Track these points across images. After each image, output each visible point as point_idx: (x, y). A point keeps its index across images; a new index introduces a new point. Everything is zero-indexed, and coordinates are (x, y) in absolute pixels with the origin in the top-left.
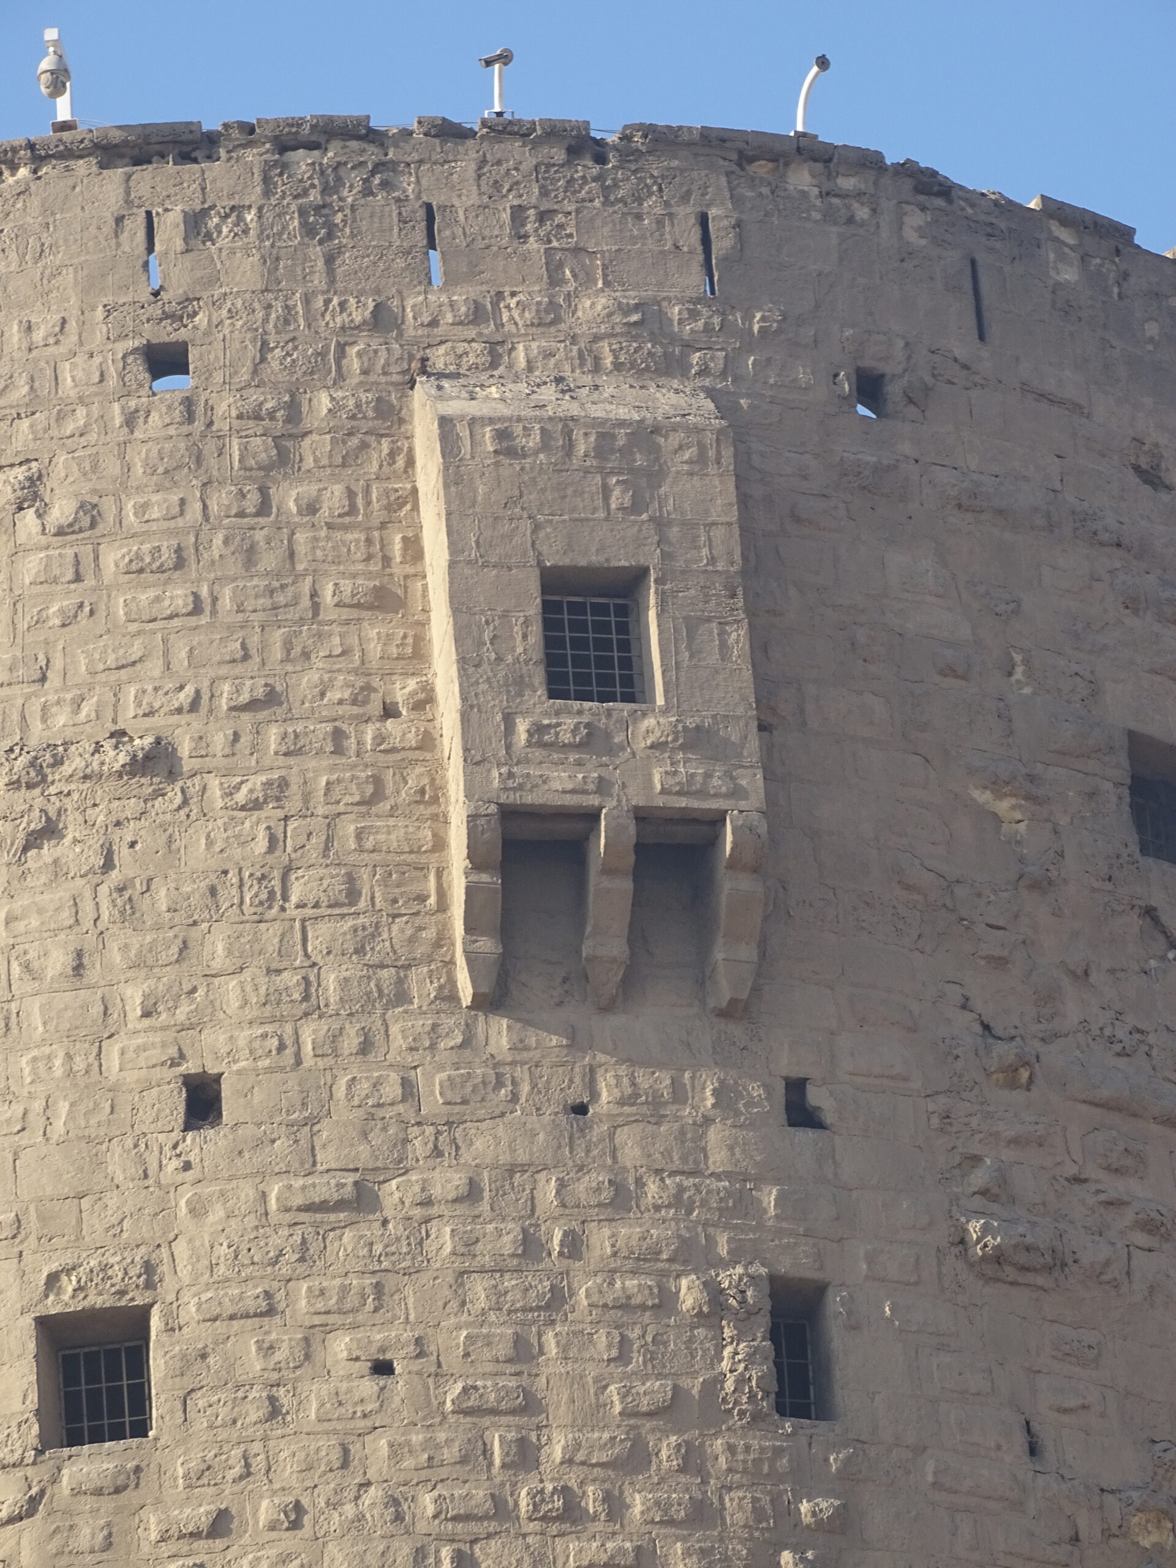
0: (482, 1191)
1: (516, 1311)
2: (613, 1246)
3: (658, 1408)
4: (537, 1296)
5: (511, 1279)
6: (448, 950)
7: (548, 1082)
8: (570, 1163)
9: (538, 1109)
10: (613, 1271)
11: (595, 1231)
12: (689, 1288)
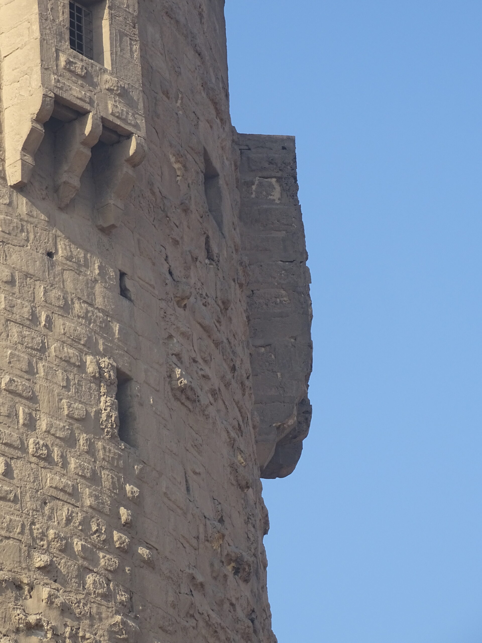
0: (15, 282)
1: (29, 348)
2: (64, 330)
3: (81, 418)
4: (37, 343)
5: (26, 331)
6: (3, 153)
7: (40, 236)
8: (48, 282)
9: (37, 249)
10: (63, 342)
11: (57, 319)
12: (91, 362)
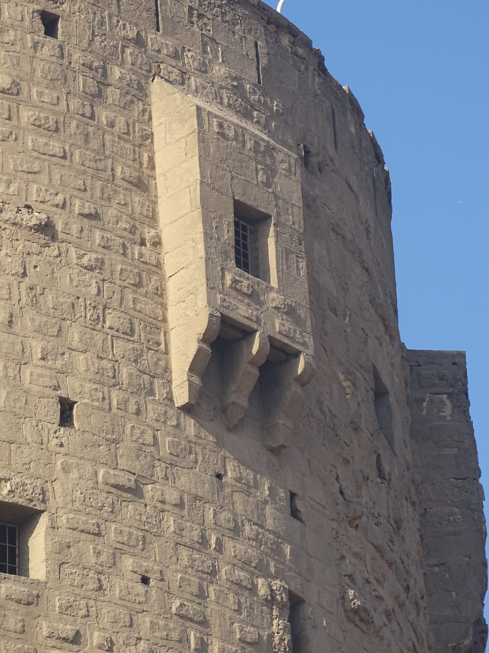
0: (184, 504)
1: (199, 571)
2: (235, 552)
3: (253, 642)
4: (207, 566)
5: (196, 554)
6: (169, 374)
7: (209, 458)
8: (218, 504)
9: (205, 471)
10: (234, 565)
11: (227, 542)
12: (263, 585)
